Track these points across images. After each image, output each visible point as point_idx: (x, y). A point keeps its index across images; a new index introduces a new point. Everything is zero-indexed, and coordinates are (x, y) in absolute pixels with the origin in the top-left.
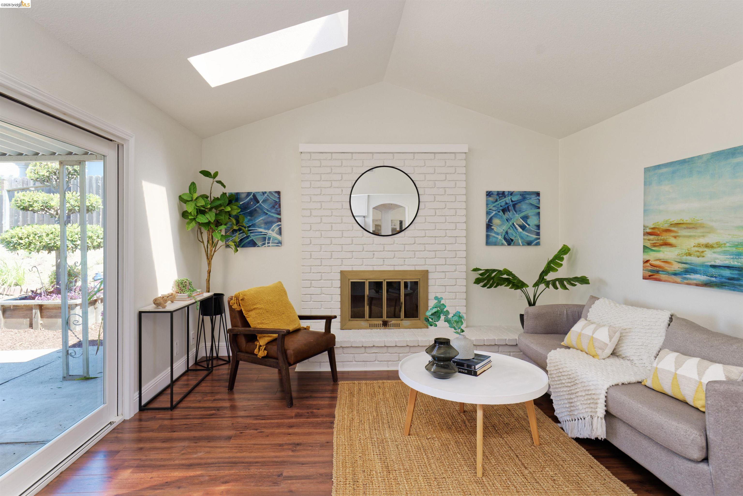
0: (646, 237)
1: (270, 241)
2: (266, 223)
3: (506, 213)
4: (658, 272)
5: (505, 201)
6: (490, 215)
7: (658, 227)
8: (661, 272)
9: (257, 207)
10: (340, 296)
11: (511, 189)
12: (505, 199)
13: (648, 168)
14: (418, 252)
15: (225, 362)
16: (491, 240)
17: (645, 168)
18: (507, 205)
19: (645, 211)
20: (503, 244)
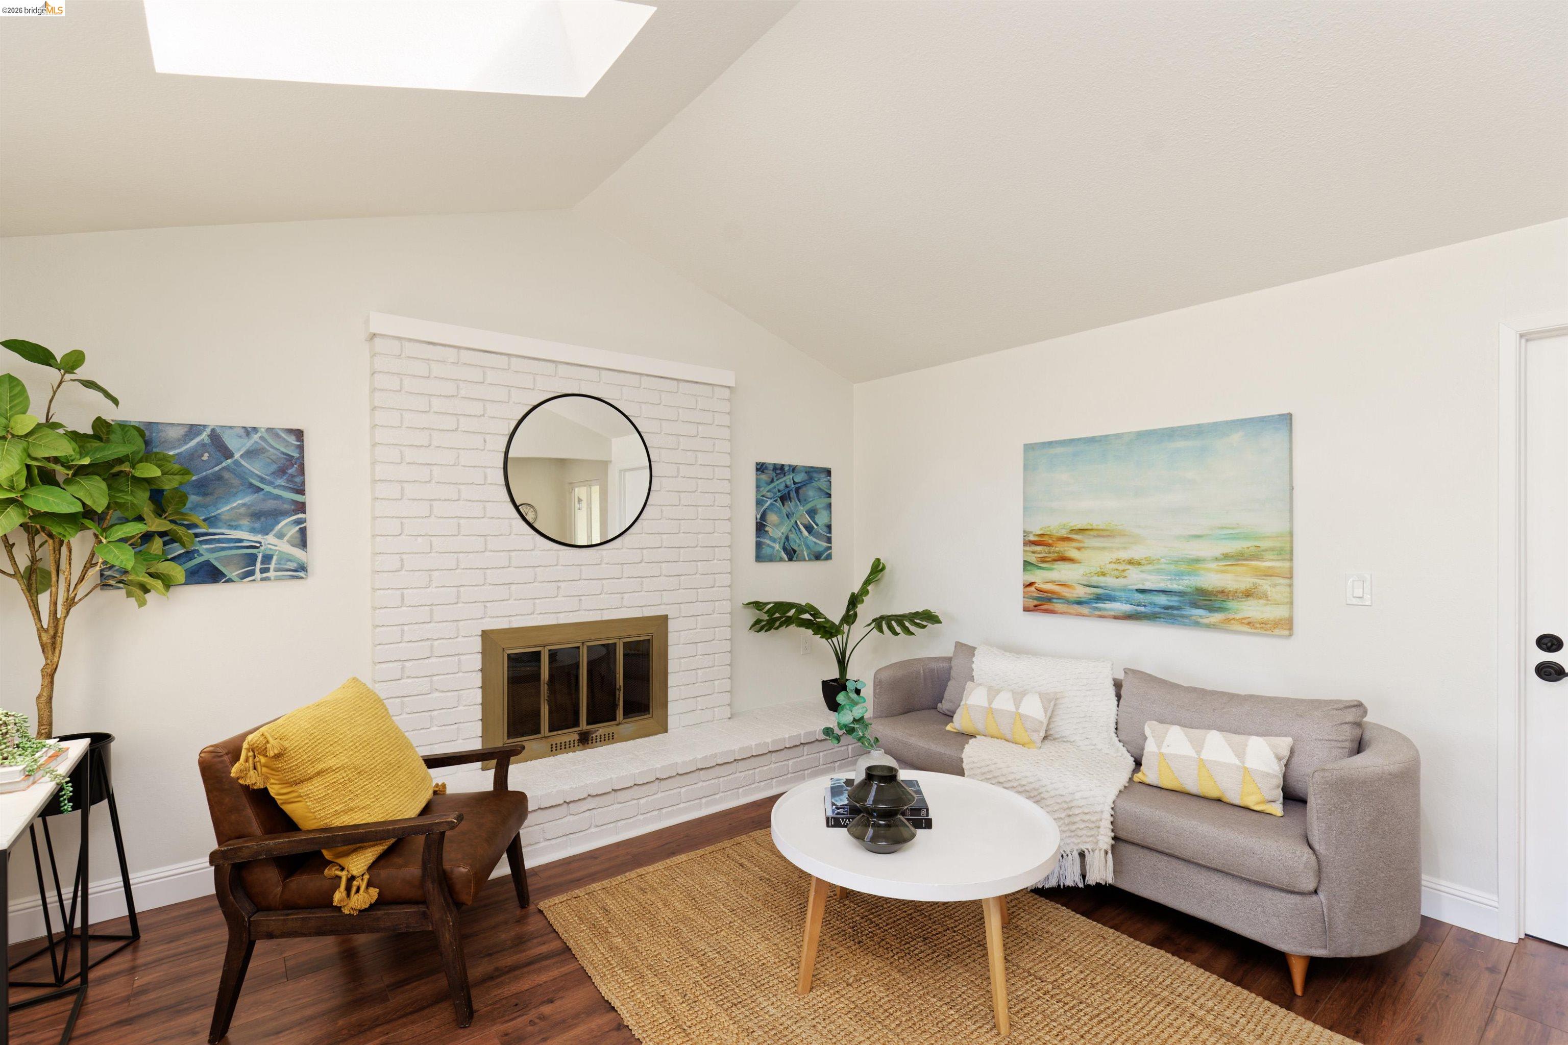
0: (1028, 548)
1: (269, 564)
2: (256, 516)
3: (786, 504)
4: (1049, 600)
5: (785, 481)
6: (763, 505)
7: (1049, 533)
8: (1055, 601)
9: (223, 468)
10: (480, 691)
11: (794, 462)
12: (784, 479)
13: (1031, 444)
14: (648, 579)
15: (120, 944)
16: (766, 551)
17: (1025, 445)
18: (788, 489)
19: (1025, 509)
20: (781, 560)
